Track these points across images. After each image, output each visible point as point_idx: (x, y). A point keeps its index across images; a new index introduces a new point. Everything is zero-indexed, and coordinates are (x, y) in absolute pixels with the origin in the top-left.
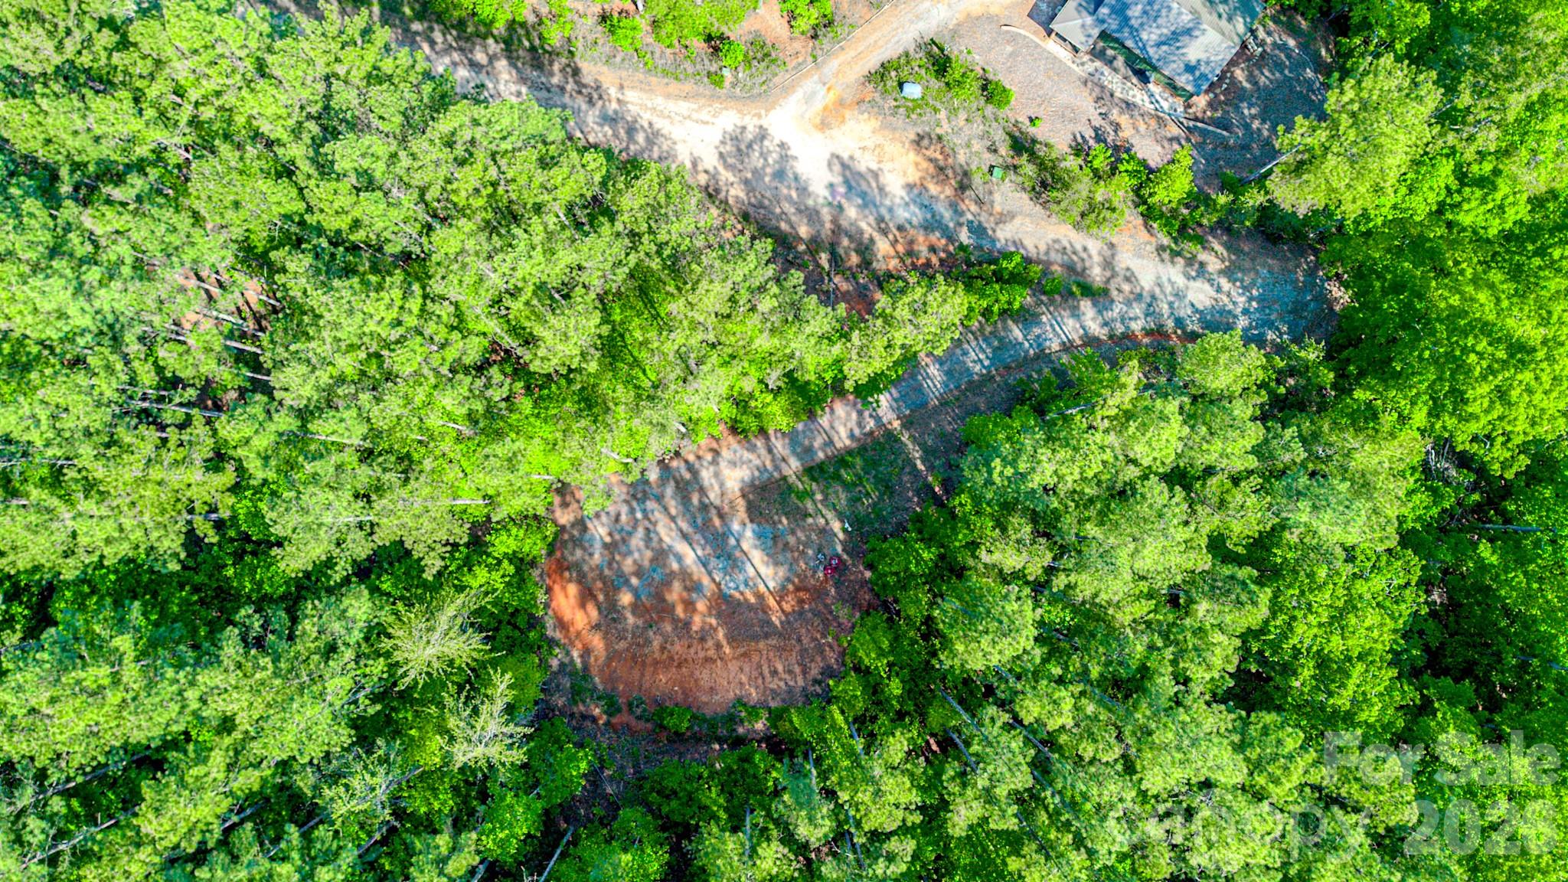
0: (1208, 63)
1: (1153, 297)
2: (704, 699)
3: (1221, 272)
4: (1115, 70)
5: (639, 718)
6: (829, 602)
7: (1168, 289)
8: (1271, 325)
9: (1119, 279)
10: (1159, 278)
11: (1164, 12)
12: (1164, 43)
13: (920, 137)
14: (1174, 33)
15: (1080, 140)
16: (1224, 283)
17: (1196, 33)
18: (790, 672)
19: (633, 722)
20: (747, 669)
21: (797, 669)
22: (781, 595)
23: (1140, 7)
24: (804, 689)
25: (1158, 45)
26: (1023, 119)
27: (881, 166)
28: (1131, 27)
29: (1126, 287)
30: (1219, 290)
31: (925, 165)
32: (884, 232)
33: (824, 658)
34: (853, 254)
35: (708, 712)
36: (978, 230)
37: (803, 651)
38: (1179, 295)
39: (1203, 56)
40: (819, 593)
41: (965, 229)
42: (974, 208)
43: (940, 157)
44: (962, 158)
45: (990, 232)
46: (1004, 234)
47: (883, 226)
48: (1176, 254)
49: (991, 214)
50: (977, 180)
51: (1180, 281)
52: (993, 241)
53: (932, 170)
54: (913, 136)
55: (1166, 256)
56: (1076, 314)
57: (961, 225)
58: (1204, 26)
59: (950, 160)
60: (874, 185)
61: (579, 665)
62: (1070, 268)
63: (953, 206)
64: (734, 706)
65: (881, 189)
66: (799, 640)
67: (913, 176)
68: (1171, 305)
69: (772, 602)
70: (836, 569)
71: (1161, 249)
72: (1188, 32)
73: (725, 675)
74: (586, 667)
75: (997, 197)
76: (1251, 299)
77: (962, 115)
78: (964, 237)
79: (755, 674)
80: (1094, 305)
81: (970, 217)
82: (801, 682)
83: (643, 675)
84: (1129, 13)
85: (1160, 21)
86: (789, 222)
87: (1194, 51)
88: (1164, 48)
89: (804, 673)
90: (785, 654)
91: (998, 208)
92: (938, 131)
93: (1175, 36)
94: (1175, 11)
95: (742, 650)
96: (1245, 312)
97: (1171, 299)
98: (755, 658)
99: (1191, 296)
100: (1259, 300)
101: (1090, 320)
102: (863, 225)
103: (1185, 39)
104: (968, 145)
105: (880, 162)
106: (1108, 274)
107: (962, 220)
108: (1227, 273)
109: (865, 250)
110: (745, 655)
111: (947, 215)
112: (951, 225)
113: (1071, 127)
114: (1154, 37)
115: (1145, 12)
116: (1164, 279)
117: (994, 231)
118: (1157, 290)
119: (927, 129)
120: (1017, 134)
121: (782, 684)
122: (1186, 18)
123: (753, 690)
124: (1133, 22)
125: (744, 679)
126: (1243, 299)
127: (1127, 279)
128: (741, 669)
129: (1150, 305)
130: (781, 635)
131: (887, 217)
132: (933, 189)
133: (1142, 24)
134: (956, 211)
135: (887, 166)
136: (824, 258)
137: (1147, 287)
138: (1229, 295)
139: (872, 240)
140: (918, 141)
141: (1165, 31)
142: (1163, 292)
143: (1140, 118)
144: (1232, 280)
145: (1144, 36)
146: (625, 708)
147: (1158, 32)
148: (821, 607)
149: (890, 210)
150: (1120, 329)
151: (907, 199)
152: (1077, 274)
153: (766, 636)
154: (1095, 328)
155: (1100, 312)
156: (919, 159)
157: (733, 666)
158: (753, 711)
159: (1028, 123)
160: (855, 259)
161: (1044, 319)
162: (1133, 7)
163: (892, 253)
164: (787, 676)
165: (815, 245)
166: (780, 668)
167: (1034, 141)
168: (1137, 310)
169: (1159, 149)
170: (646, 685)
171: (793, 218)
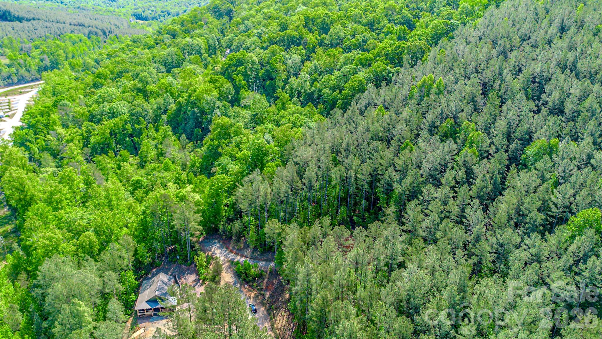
0: (167, 277)
1: (225, 255)
3: (211, 252)
7: (221, 255)
8: (215, 242)
9: (226, 261)
10: (220, 257)
11: (161, 286)
12: (167, 285)
14: (164, 284)
17: (162, 280)
29: (226, 259)
32: (250, 297)
36: (235, 285)
41: (237, 286)
45: (234, 283)
46: (232, 280)
48: (213, 258)
51: (218, 255)
52: (235, 281)
57: (237, 288)
58: (160, 279)
62: (230, 268)
68: (224, 253)
87: (166, 280)
94: (160, 284)
96: (215, 246)
99: (220, 252)
101: (238, 259)
103: (164, 281)
106: (226, 263)
109: (256, 297)
114: (167, 287)
115: (163, 290)
117: (232, 282)
122: (160, 282)
126: (213, 247)
129: (227, 255)
133: (166, 290)
136: (265, 302)
137: (223, 257)
138: (214, 249)
139: (253, 298)
142: (223, 255)
144: (211, 250)
147: (165, 287)
150: (235, 255)
152: (230, 266)
154: (238, 257)
155: (235, 259)
160: (260, 297)
161: (244, 263)
163: (253, 293)
165: (264, 305)
168: (229, 256)
169: (190, 278)
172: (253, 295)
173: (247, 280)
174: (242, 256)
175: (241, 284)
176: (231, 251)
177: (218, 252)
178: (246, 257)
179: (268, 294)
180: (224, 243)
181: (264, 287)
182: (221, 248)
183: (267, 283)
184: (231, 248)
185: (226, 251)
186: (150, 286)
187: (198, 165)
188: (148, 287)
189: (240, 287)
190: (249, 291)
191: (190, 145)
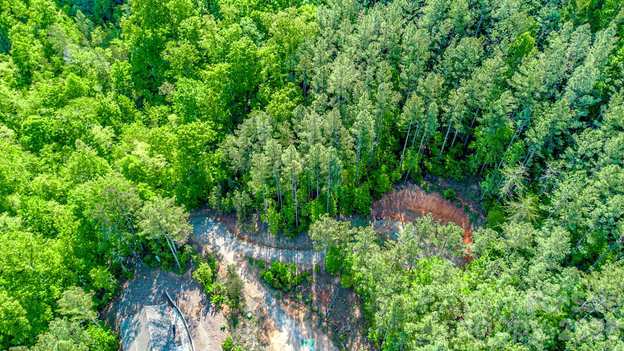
0: (157, 310)
1: (234, 248)
2: (438, 199)
3: (209, 244)
4: (180, 338)
5: (460, 201)
6: (386, 210)
7: (228, 248)
8: (208, 223)
9: (239, 259)
10: (228, 252)
11: (156, 335)
12: (163, 327)
13: (265, 345)
14: (158, 327)
15: (214, 313)
16: (211, 240)
17: (153, 321)
18: (408, 196)
19: (462, 201)
20: (421, 202)
21: (406, 195)
22: (398, 219)
23: (161, 343)
24: (407, 188)
25: (165, 328)
26: (226, 331)
27: (285, 344)
28: (168, 340)
29: (239, 255)
30: (214, 240)
31: (270, 334)
32: (298, 320)
33: (396, 195)
34: (313, 319)
35: (438, 194)
36: (268, 301)
37: (401, 200)
38: (226, 244)
39: (156, 313)
40: (387, 214)
41: (272, 304)
42: (265, 309)
43: (263, 334)
44: (256, 329)
45: (265, 298)
46: (261, 294)
47: (297, 323)
48: (217, 257)
49: (261, 303)
50: (256, 318)
51: (222, 248)
52: (266, 295)
53: (269, 331)
54: (267, 347)
55: (220, 258)
56: (260, 255)
57: (273, 307)
58: (148, 320)
59: (261, 331)
60: (291, 339)
61: (472, 224)
62: (250, 271)
63: (270, 314)
64: (430, 192)
65: (290, 334)
66: (400, 204)
67: (276, 333)
68: (231, 243)
69: (403, 219)
70: (379, 217)
71: (220, 261)
72: (154, 323)
73: (428, 204)
74: (470, 223)
75: (255, 308)
76: (208, 232)
77: (245, 345)
78: (274, 302)
79: (419, 200)
80: (252, 255)
81: (268, 307)
82: (406, 191)
83: (453, 215)
84: (165, 344)
85: (159, 333)
86: (329, 345)
87: (157, 317)
88: (164, 325)
89: (404, 193)
90: (407, 202)
91: (257, 304)
92: (257, 344)
93: (158, 325)
94: (153, 332)
95: (419, 210)
96: (212, 230)
97: (229, 245)
98: (416, 204)
99: (223, 242)
100: (206, 231)
101: (257, 251)
102: (304, 327)
103: (156, 322)
104: (251, 333)
105: (284, 346)
106: (240, 263)
107: (270, 308)
108: (208, 243)
109: (308, 318)
110: (419, 208)
111: (274, 313)
112: (275, 308)
113: (213, 321)
114: (164, 331)
115: (161, 340)
116: (227, 251)
117: (263, 298)
118: (231, 249)
119: (261, 347)
120: (232, 327)
121: (412, 193)
122: (151, 327)
123: (422, 195)
124: (166, 341)
125: (423, 199)
126: (210, 234)
127: (237, 257)
128: (422, 203)
129: (236, 246)
130: (405, 209)
131: (294, 324)
132: (273, 324)
133: (164, 337)
134: (271, 312)
135: (283, 343)
136: (324, 324)
137: (233, 252)
138: (213, 237)
139: (304, 320)
140: (266, 344)
141: (160, 329)
142: (230, 248)
143: (188, 313)
144: (208, 240)
145: (166, 334)
146: (463, 206)
147: (162, 331)
148: (389, 210)
149: (291, 326)
150: (250, 245)
151: (283, 326)
152: (249, 268)
153: (410, 211)
154: (257, 248)
155: (252, 252)
156: (270, 338)
157: (424, 205)
158: (424, 188)
159: (226, 329)
160: (314, 317)
161: (270, 258)
162: (162, 344)
163: (300, 311)
164: (410, 194)
165: (324, 331)
166: (410, 198)
167: (229, 321)
168: (241, 247)
169: (191, 298)
170: (453, 211)
171: (327, 345)
172: (302, 315)
173: (285, 290)
174: (262, 245)
175: (278, 298)
176: (241, 238)
177: (220, 241)
178: (270, 246)
179: (324, 310)
180: (224, 223)
181: (315, 298)
182: (221, 233)
183: (316, 291)
184: (238, 231)
185: (232, 238)
186: (136, 333)
187: (129, 77)
188: (133, 335)
189: (278, 304)
190: (294, 307)
191: (97, 30)
